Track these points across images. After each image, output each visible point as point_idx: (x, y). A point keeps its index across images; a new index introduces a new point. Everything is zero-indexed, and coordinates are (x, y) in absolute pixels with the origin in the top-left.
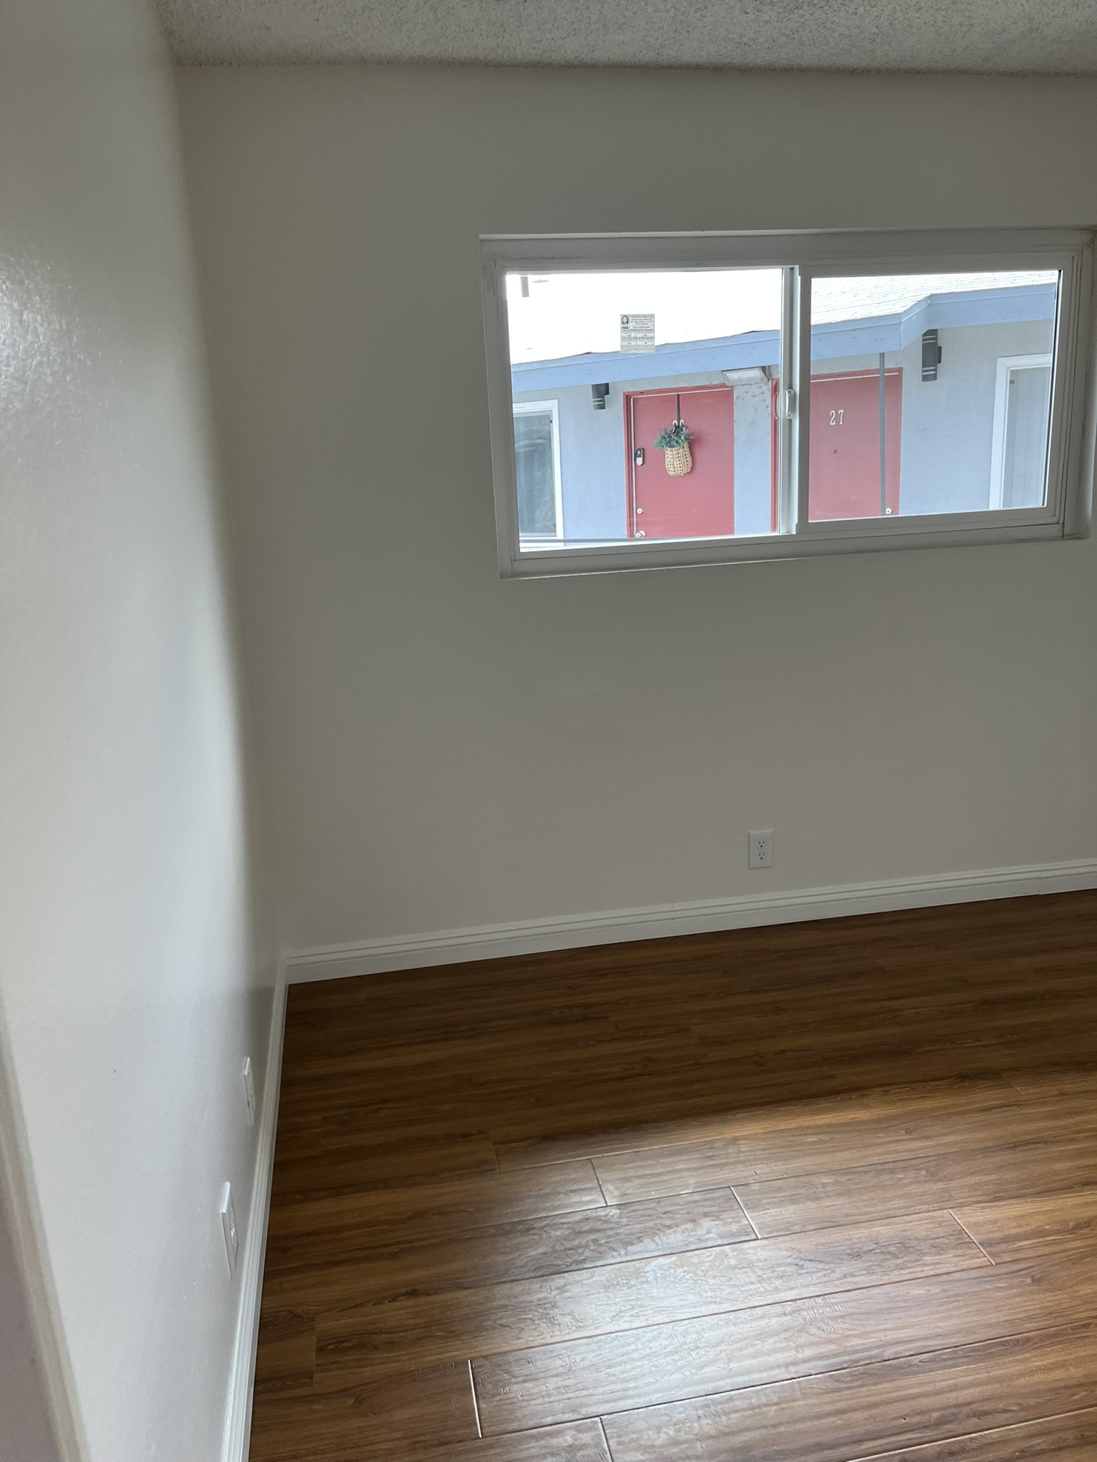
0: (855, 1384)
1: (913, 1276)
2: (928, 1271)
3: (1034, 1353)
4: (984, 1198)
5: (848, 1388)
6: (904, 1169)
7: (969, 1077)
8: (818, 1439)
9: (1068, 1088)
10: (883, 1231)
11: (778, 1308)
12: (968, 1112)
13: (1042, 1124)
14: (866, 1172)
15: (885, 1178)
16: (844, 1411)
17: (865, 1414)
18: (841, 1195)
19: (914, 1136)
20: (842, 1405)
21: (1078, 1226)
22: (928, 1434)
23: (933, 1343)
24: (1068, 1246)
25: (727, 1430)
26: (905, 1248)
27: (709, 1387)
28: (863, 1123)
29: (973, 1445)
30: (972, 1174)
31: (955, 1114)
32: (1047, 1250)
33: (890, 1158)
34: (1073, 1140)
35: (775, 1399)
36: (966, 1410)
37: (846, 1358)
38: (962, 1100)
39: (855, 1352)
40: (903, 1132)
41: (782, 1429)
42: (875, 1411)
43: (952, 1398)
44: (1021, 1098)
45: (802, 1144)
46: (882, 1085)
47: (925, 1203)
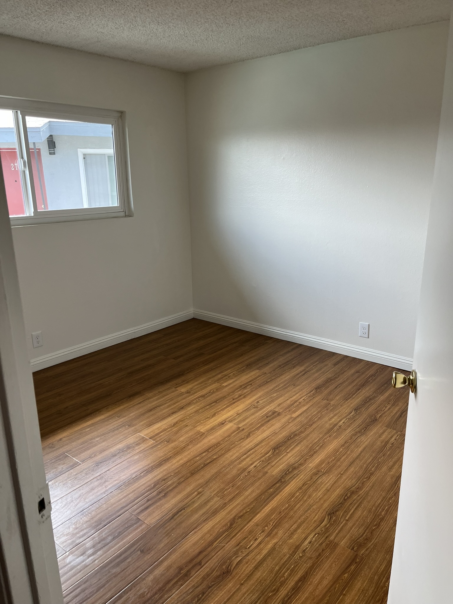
0: (127, 488)
1: (134, 454)
2: (137, 451)
3: (173, 459)
4: (146, 427)
5: (125, 490)
6: (121, 427)
7: (132, 396)
8: (121, 507)
9: (161, 390)
10: (120, 446)
11: (95, 480)
12: (135, 405)
13: (156, 402)
14: (109, 433)
15: (116, 432)
16: (126, 496)
17: (133, 494)
18: (104, 441)
19: (121, 417)
20: (125, 494)
21: (174, 425)
22: (152, 490)
23: (145, 468)
24: (173, 430)
25: (92, 517)
26: (129, 447)
27: (81, 509)
28: (103, 419)
29: (165, 488)
30: (141, 421)
31: (131, 407)
32: (168, 433)
33: (115, 426)
34: (166, 403)
35: (104, 502)
36: (161, 480)
37: (121, 483)
38: (132, 403)
39: (124, 480)
40: (117, 418)
41: (110, 509)
42: (135, 492)
43: (155, 479)
44: (148, 397)
45: (85, 432)
46: (106, 407)
47: (130, 434)
